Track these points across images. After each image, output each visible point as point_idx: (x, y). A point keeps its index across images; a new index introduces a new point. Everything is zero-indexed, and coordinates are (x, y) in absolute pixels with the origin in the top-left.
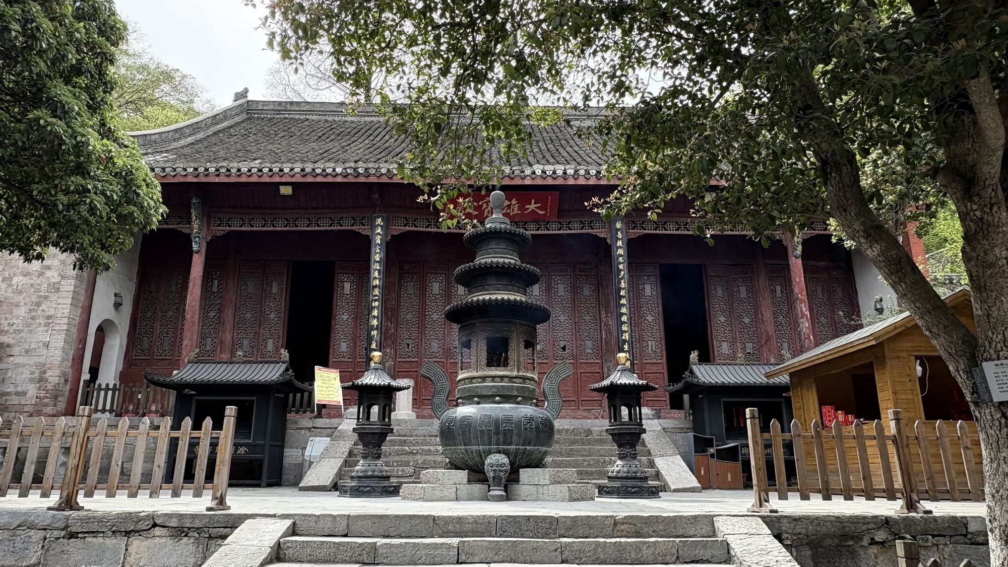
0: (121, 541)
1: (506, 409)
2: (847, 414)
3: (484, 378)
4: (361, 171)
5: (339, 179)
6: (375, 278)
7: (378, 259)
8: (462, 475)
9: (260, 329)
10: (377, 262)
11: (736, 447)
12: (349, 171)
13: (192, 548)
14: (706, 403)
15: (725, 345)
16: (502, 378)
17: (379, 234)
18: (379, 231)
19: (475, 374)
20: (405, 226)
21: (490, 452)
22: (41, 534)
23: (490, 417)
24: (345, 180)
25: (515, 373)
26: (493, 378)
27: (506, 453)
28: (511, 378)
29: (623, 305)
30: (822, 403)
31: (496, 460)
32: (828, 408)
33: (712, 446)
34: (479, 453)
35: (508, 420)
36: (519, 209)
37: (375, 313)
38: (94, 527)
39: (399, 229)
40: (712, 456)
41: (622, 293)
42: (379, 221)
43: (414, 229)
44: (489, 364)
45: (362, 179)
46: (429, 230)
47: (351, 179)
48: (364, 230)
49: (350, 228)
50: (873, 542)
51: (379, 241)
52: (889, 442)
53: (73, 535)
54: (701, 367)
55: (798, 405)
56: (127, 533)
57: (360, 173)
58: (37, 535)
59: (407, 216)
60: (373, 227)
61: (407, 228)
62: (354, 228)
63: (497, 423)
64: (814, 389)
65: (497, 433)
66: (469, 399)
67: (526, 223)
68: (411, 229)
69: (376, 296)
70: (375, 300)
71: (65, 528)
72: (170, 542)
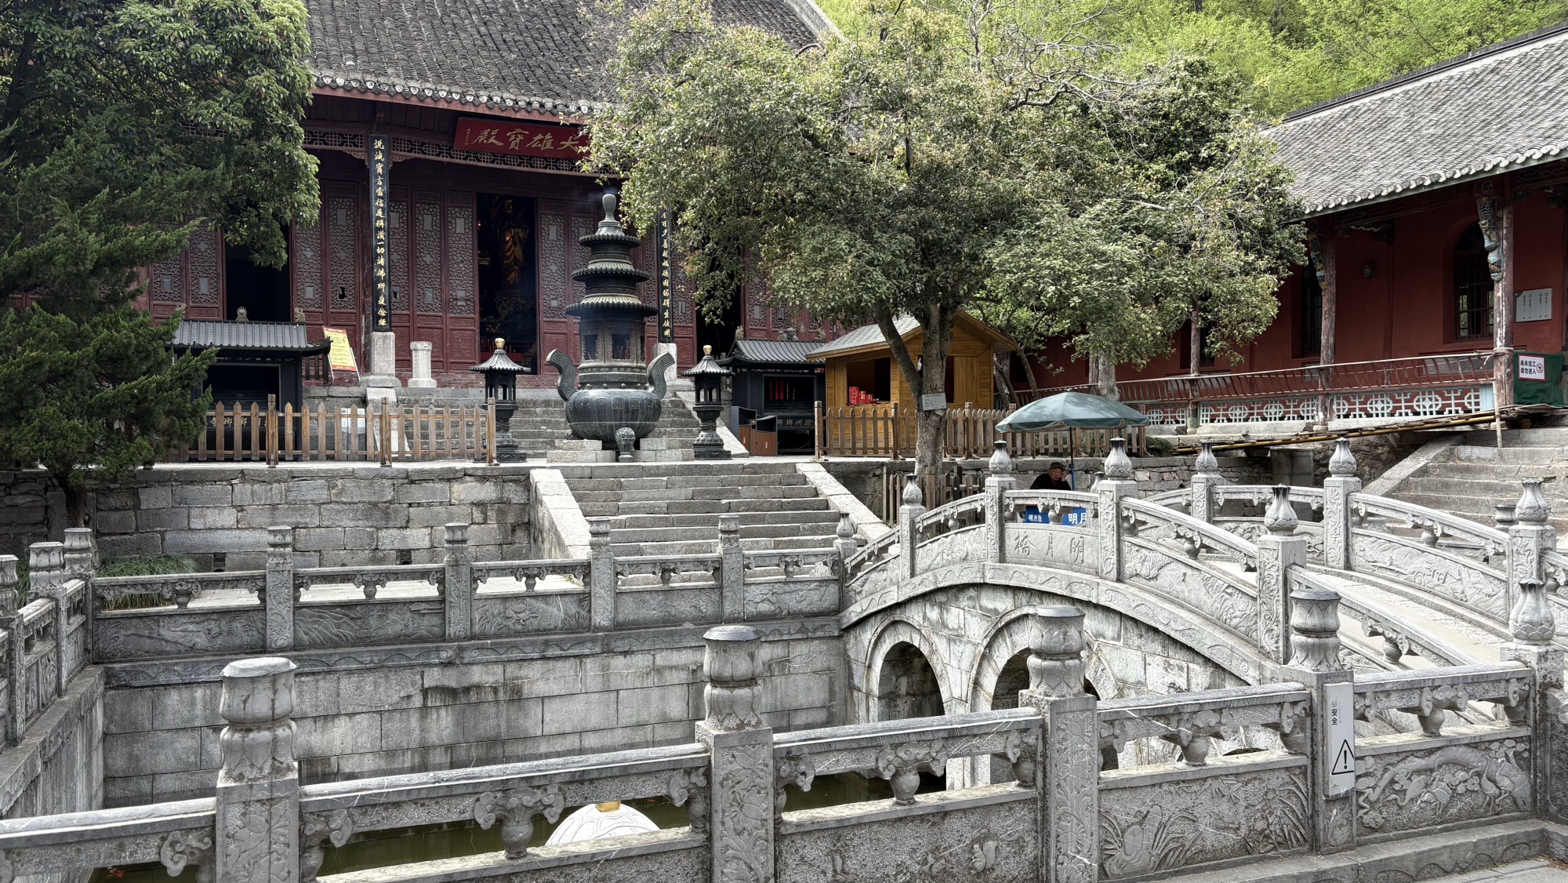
0: (446, 486)
1: (632, 393)
2: (867, 393)
3: (611, 368)
4: (370, 86)
5: (340, 93)
6: (379, 218)
7: (381, 194)
8: (598, 444)
9: (186, 263)
10: (380, 197)
11: (773, 420)
12: (354, 84)
13: (493, 488)
14: (749, 378)
15: (757, 309)
16: (626, 368)
17: (379, 161)
18: (380, 157)
19: (603, 364)
20: (410, 151)
21: (620, 426)
22: (390, 482)
23: (620, 399)
24: (348, 95)
25: (635, 364)
26: (619, 368)
27: (632, 427)
28: (632, 368)
29: (665, 268)
30: (850, 384)
31: (625, 432)
32: (854, 388)
33: (753, 418)
34: (611, 427)
35: (635, 402)
36: (552, 145)
37: (381, 261)
38: (427, 477)
39: (402, 155)
40: (754, 427)
41: (665, 254)
42: (379, 144)
43: (421, 156)
44: (616, 356)
45: (371, 97)
46: (440, 158)
47: (355, 95)
48: (359, 154)
49: (337, 148)
50: (874, 475)
51: (380, 171)
52: (890, 422)
53: (412, 482)
54: (746, 343)
55: (831, 384)
56: (449, 480)
57: (367, 88)
58: (388, 483)
59: (413, 139)
60: (371, 152)
61: (413, 155)
62: (343, 148)
63: (627, 403)
64: (845, 372)
65: (627, 412)
66: (598, 383)
67: (558, 159)
68: (417, 155)
69: (381, 240)
70: (381, 246)
71: (407, 478)
72: (478, 485)
